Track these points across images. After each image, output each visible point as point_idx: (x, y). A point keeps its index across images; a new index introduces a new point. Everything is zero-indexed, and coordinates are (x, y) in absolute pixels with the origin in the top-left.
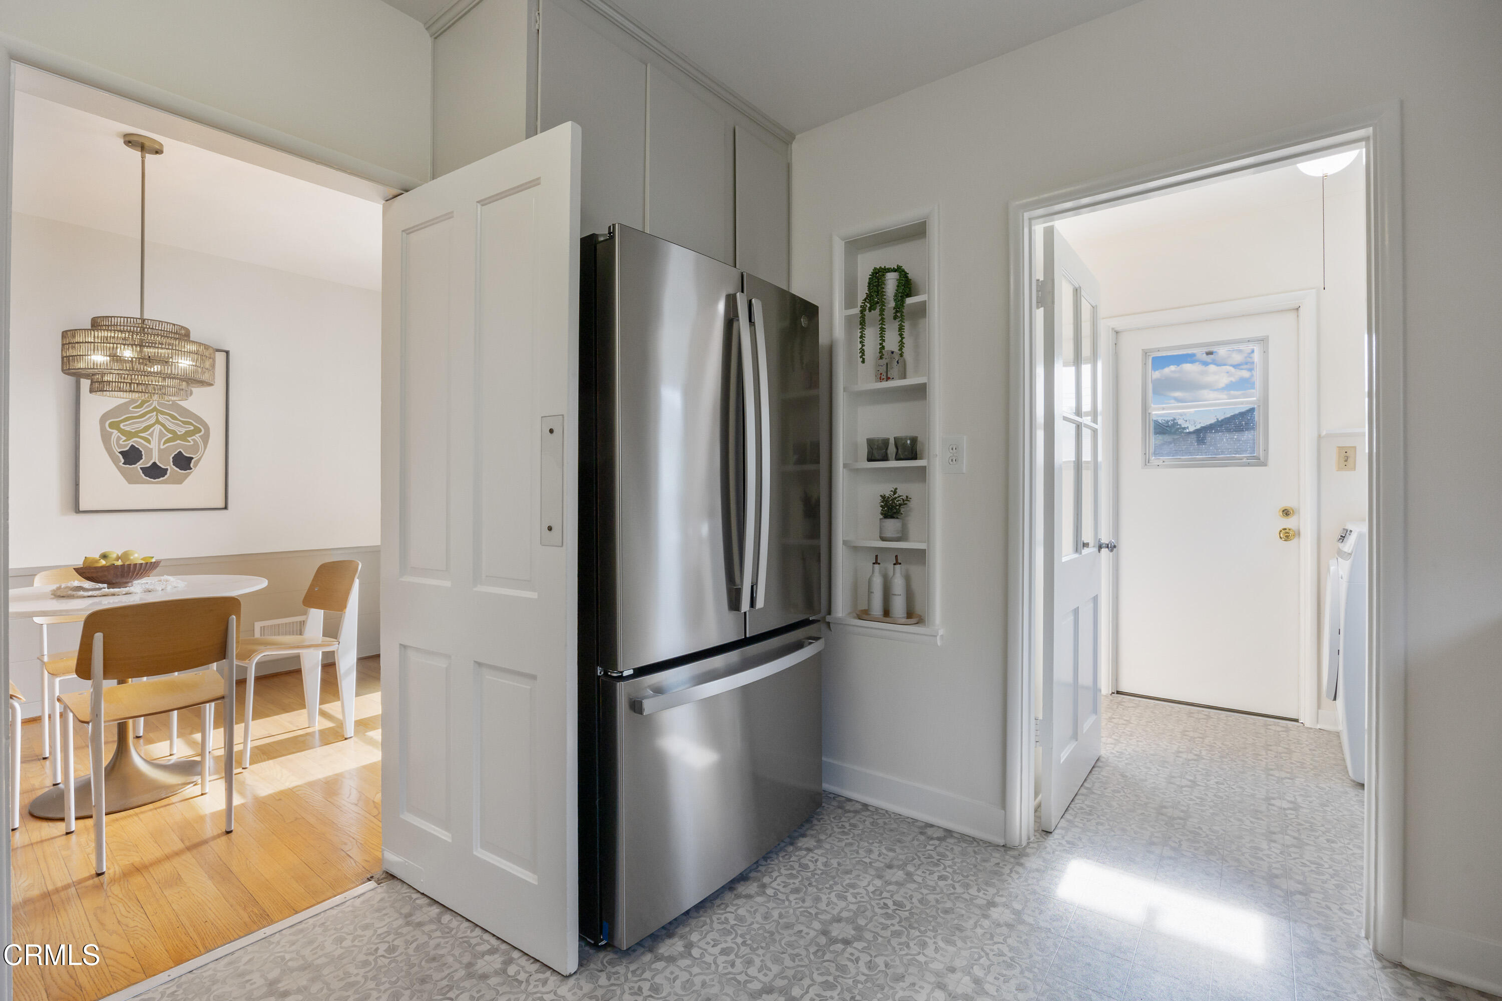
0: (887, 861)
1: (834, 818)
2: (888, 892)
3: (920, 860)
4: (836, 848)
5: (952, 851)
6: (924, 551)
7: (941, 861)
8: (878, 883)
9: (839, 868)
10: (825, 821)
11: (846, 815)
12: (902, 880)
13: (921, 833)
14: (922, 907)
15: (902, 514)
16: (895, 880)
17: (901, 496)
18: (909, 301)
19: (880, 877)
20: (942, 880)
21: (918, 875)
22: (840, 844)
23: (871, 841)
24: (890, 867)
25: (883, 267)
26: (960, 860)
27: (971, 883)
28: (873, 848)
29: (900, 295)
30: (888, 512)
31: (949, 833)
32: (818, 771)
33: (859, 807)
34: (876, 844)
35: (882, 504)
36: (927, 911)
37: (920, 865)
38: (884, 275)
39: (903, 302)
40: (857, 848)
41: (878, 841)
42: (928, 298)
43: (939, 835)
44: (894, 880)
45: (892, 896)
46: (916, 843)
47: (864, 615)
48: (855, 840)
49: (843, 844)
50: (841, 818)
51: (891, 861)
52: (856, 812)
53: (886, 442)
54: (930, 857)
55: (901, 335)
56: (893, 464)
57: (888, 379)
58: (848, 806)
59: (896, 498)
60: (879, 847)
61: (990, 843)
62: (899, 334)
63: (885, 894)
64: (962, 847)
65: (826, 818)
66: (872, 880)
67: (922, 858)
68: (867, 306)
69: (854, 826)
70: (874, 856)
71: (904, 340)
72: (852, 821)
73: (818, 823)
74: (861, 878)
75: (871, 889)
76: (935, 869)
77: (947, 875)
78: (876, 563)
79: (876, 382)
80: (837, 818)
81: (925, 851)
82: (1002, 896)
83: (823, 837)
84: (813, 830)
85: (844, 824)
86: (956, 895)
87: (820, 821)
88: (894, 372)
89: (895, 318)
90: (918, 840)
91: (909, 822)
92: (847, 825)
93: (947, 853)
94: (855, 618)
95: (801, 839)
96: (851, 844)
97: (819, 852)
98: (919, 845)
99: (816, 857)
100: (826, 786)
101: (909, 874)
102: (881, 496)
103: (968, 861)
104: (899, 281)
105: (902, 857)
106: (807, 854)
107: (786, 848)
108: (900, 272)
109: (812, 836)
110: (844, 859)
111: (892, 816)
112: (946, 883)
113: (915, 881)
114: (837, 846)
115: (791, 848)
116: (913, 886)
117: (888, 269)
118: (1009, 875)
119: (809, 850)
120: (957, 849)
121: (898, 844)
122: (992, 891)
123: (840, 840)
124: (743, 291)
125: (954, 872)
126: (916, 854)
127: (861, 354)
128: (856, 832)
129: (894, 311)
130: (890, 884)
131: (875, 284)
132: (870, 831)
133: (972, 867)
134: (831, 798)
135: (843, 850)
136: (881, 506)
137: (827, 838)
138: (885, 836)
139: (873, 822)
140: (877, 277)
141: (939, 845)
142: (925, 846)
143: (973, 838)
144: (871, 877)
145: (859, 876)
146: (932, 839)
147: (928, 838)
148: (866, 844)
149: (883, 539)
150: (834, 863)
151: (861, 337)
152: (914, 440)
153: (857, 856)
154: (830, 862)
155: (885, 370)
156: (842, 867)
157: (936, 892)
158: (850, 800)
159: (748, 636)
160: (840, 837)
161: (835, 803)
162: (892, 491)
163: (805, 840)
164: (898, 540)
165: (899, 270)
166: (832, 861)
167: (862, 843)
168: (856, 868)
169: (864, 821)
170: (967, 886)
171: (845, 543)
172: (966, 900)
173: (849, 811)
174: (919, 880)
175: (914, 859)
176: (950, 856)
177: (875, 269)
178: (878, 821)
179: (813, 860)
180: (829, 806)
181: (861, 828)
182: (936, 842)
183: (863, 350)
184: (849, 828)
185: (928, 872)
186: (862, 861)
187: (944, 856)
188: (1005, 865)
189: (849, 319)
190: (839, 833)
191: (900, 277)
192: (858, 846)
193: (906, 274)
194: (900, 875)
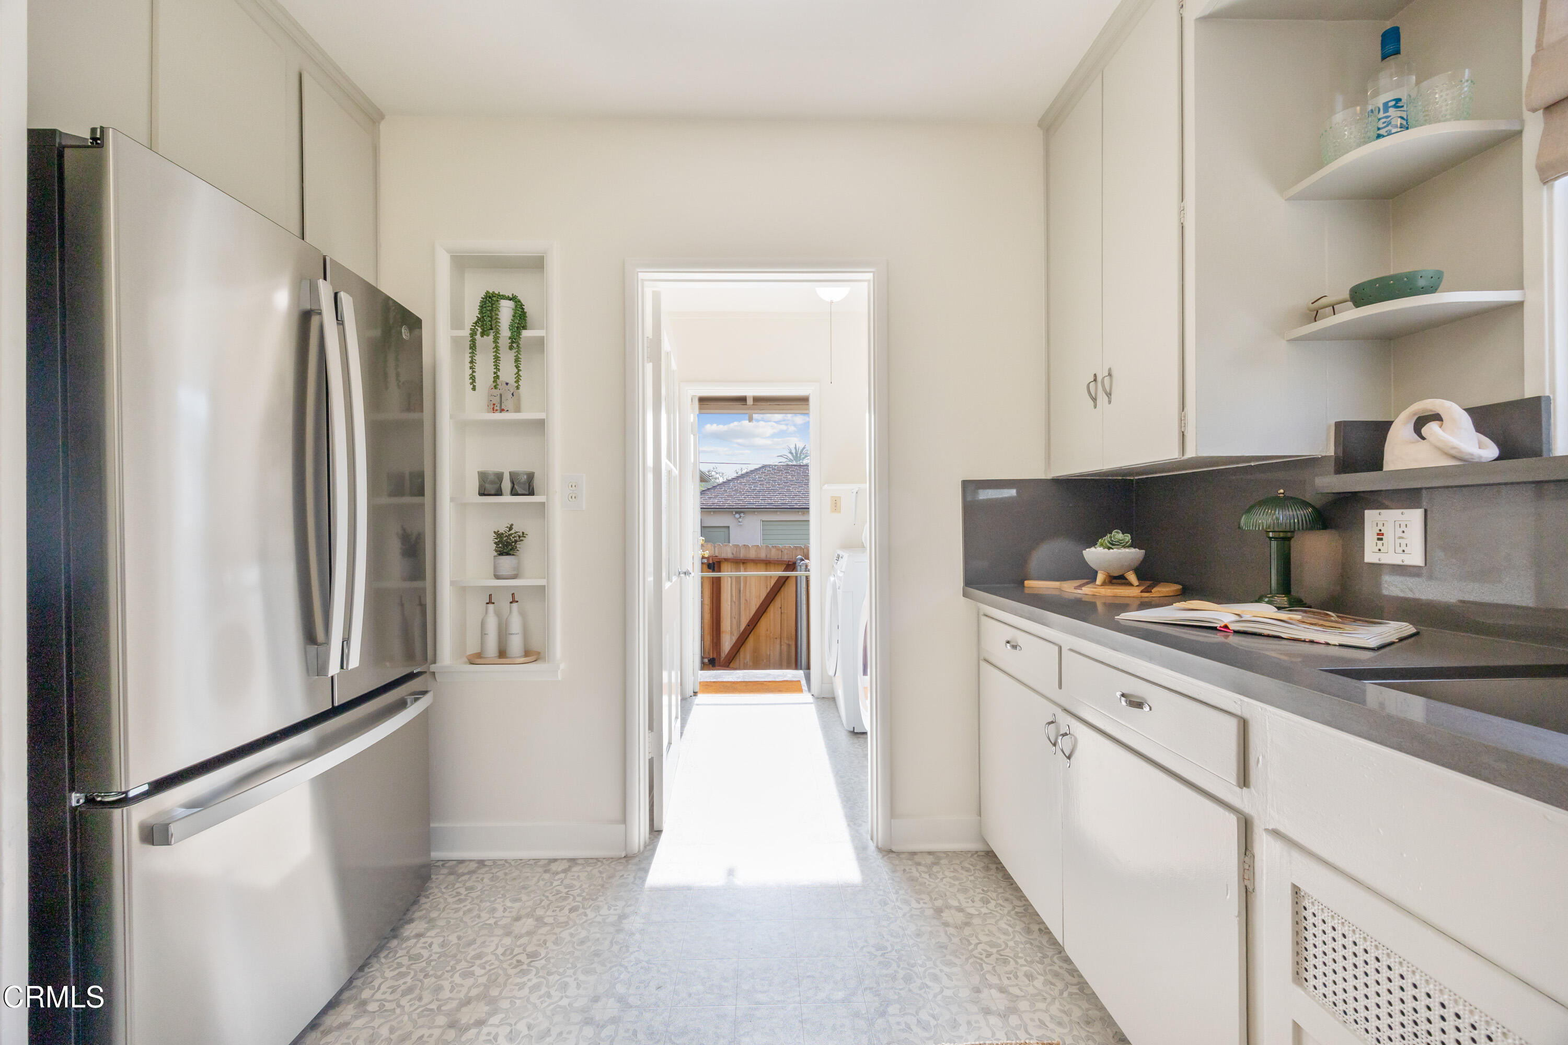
0: (514, 914)
1: (446, 888)
2: (520, 946)
3: (548, 900)
4: (452, 922)
5: (579, 879)
6: (543, 588)
7: (569, 893)
8: (507, 941)
9: (460, 942)
10: (436, 895)
11: (460, 880)
12: (533, 927)
13: (546, 871)
14: (557, 948)
15: (518, 550)
16: (525, 931)
17: (517, 532)
18: (525, 333)
19: (508, 934)
20: (574, 912)
21: (549, 916)
22: (456, 915)
23: (493, 899)
24: (518, 919)
25: (497, 293)
26: (587, 886)
27: (601, 903)
28: (496, 906)
29: (516, 325)
30: (504, 549)
31: (573, 861)
32: (427, 839)
33: (473, 866)
34: (499, 900)
35: (496, 540)
36: (562, 950)
37: (549, 905)
38: (498, 301)
39: (519, 333)
40: (477, 912)
41: (501, 896)
42: (546, 333)
43: (563, 868)
44: (523, 931)
45: (524, 950)
46: (541, 883)
47: (476, 659)
48: (474, 904)
49: (461, 913)
50: (454, 885)
51: (518, 912)
52: (471, 873)
53: (499, 477)
54: (558, 892)
55: (517, 367)
56: (507, 498)
57: (502, 410)
58: (462, 869)
59: (511, 535)
60: (503, 902)
61: (612, 858)
62: (515, 366)
63: (517, 951)
64: (587, 872)
65: (436, 890)
66: (500, 940)
67: (551, 897)
68: (477, 330)
69: (471, 889)
70: (499, 914)
71: (520, 373)
72: (468, 884)
73: (428, 900)
74: (487, 943)
75: (500, 951)
76: (565, 903)
77: (575, 906)
78: (490, 602)
79: (488, 412)
80: (449, 887)
81: (553, 888)
82: (630, 905)
83: (434, 915)
84: (421, 910)
85: (458, 890)
86: (589, 922)
87: (428, 898)
88: (508, 403)
89: (511, 348)
90: (543, 880)
91: (531, 864)
92: (462, 891)
93: (574, 882)
94: (465, 663)
95: (407, 927)
96: (470, 910)
97: (432, 933)
98: (545, 885)
99: (429, 940)
100: (435, 855)
101: (539, 919)
102: (495, 532)
103: (595, 883)
104: (515, 310)
105: (530, 903)
106: (417, 942)
107: (388, 945)
108: (516, 302)
109: (420, 918)
110: (464, 930)
111: (513, 863)
112: (578, 913)
113: (546, 924)
114: (453, 919)
115: (394, 943)
116: (544, 930)
117: (502, 295)
118: (633, 883)
119: (419, 936)
120: (583, 875)
121: (523, 891)
122: (621, 904)
123: (457, 910)
124: (325, 278)
125: (584, 899)
126: (544, 895)
127: (471, 381)
128: (474, 895)
129: (510, 341)
130: (521, 937)
131: (488, 308)
132: (491, 888)
133: (599, 887)
134: (438, 866)
135: (461, 920)
136: (495, 543)
137: (440, 914)
138: (508, 887)
139: (493, 877)
140: (490, 302)
141: (566, 877)
142: (552, 884)
143: (597, 859)
144: (500, 938)
145: (484, 942)
146: (557, 873)
147: (553, 874)
148: (488, 904)
149: (497, 577)
150: (453, 938)
151: (472, 362)
152: (531, 477)
153: (479, 921)
154: (448, 940)
155: (499, 401)
156: (464, 940)
157: (570, 926)
158: (461, 862)
159: (336, 704)
160: (456, 906)
161: (445, 871)
162: (507, 527)
163: (412, 925)
164: (515, 577)
165: (513, 298)
166: (450, 938)
167: (483, 905)
168: (481, 934)
169: (482, 879)
170: (598, 908)
171: (453, 583)
172: (599, 923)
173: (463, 874)
174: (550, 920)
175: (542, 901)
176: (577, 884)
177: (488, 292)
178: (497, 874)
179: (427, 945)
180: (437, 876)
181: (479, 888)
182: (562, 875)
183: (474, 376)
184: (465, 893)
185: (558, 909)
186: (486, 924)
187: (571, 887)
188: (629, 875)
189: (456, 341)
190: (454, 903)
191: (516, 307)
192: (479, 910)
193: (522, 305)
194: (529, 923)
